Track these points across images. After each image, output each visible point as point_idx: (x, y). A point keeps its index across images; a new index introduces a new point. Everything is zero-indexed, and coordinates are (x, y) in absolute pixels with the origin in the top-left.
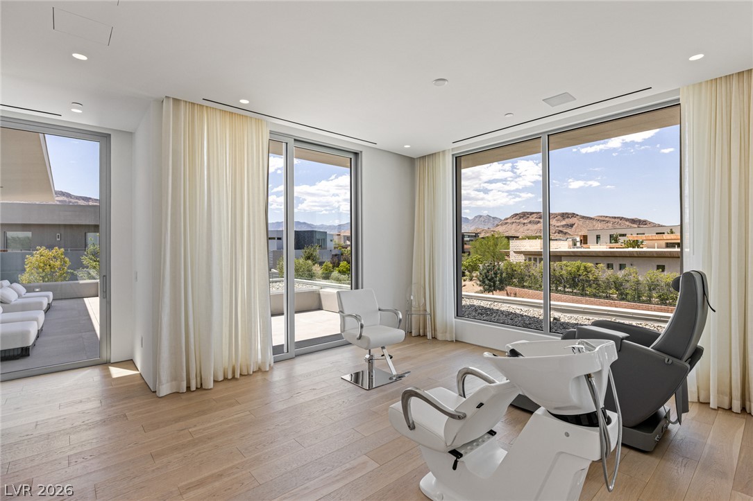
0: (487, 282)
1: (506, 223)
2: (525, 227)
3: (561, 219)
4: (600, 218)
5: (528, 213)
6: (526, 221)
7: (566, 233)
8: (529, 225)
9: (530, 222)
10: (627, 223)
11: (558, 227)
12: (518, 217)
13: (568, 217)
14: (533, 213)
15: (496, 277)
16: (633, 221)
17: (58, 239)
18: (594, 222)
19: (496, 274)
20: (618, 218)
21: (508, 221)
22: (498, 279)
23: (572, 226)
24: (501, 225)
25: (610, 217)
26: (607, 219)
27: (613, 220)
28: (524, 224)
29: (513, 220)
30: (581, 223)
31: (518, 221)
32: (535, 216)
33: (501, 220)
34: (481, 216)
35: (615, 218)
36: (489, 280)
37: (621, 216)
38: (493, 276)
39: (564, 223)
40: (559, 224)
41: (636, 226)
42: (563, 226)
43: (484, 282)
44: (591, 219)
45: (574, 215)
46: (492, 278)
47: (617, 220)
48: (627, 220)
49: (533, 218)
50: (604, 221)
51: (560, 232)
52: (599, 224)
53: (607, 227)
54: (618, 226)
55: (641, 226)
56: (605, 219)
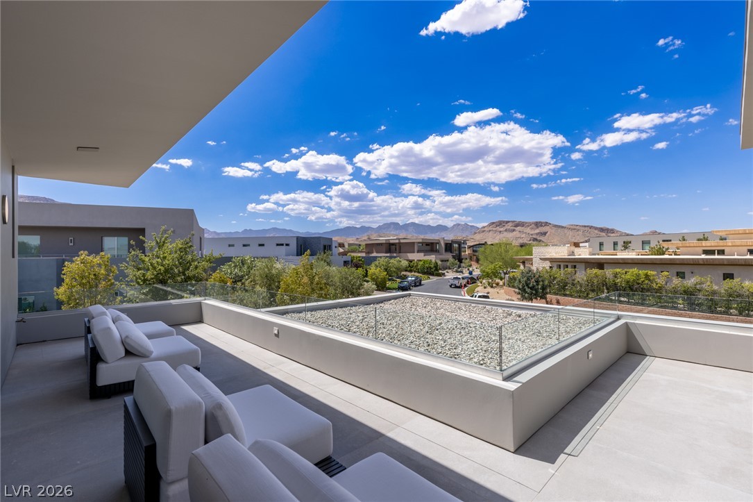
0: (528, 290)
1: (484, 231)
2: (502, 235)
3: (535, 227)
4: (571, 227)
5: (504, 222)
6: (502, 229)
7: (540, 241)
8: (505, 233)
9: (506, 230)
10: (596, 232)
11: (532, 235)
12: (494, 225)
13: (541, 226)
14: (509, 222)
15: (538, 285)
16: (602, 230)
17: (70, 244)
18: (566, 231)
19: (537, 282)
20: (588, 226)
21: (486, 229)
22: (540, 287)
23: (545, 234)
24: (479, 232)
25: (580, 226)
26: (577, 228)
27: (583, 228)
28: (500, 232)
29: (490, 228)
30: (553, 231)
31: (494, 229)
32: (510, 224)
33: (478, 228)
34: (459, 225)
35: (585, 226)
36: (531, 288)
37: (591, 225)
38: (535, 284)
39: (537, 231)
40: (533, 232)
41: (604, 234)
42: (537, 234)
43: (524, 290)
44: (563, 227)
45: (547, 224)
46: (534, 286)
47: (586, 229)
48: (596, 228)
49: (509, 226)
50: (575, 229)
51: (535, 240)
52: (571, 233)
53: (578, 235)
54: (588, 235)
55: (609, 234)
56: (575, 227)
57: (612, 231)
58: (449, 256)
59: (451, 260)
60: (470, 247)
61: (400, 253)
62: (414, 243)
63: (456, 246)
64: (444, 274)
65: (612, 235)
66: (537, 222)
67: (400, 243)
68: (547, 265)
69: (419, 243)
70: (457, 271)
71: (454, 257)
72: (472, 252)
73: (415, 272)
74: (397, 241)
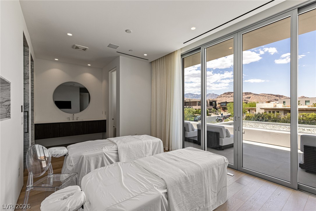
2: (229, 99)
4: (262, 95)
5: (230, 92)
6: (229, 96)
7: (247, 101)
8: (231, 98)
9: (231, 96)
10: (274, 97)
12: (226, 94)
13: (248, 94)
16: (277, 96)
18: (260, 96)
20: (270, 94)
21: (222, 96)
23: (250, 98)
24: (219, 97)
25: (266, 94)
26: (265, 95)
27: (268, 95)
29: (224, 95)
30: (254, 97)
31: (226, 96)
33: (219, 95)
34: (210, 94)
37: (271, 94)
39: (246, 96)
40: (244, 97)
41: (278, 98)
42: (246, 98)
44: (258, 95)
45: (250, 93)
47: (269, 95)
48: (274, 95)
49: (233, 95)
50: (264, 96)
51: (245, 100)
52: (262, 97)
53: (265, 98)
54: (270, 98)
55: (281, 98)
56: (264, 95)
57: (282, 96)
58: (211, 107)
59: (213, 109)
60: (219, 104)
61: (190, 106)
62: (196, 102)
63: (214, 103)
64: (210, 115)
65: (282, 98)
66: (246, 93)
67: (190, 102)
68: (263, 111)
69: (198, 102)
70: (215, 114)
71: (213, 108)
72: (220, 106)
73: (197, 114)
74: (189, 101)
